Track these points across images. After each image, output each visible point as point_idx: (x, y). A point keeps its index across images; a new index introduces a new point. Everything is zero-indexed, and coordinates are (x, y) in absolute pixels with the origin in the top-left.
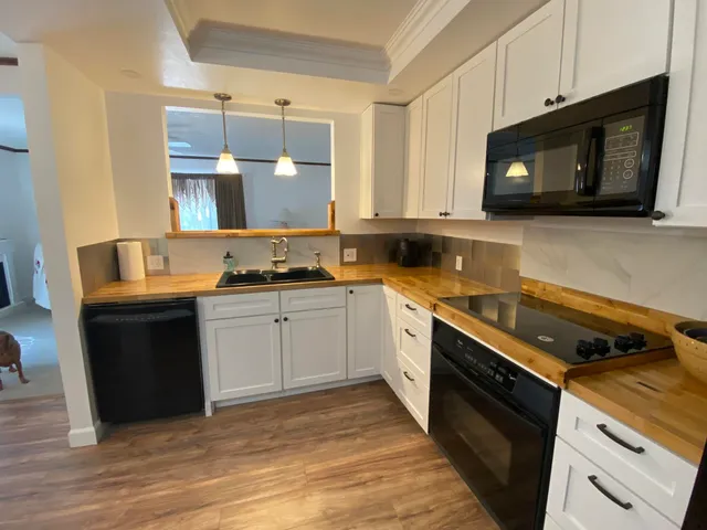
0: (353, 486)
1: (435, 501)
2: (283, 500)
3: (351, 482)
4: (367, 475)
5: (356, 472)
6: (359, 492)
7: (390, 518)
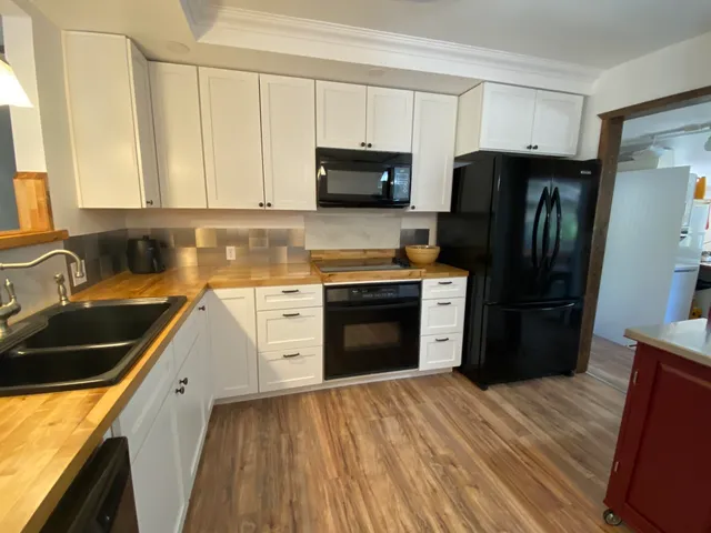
0: (354, 441)
1: (367, 401)
2: (370, 493)
3: (351, 443)
4: (344, 432)
5: (339, 439)
6: (360, 438)
7: (381, 422)
